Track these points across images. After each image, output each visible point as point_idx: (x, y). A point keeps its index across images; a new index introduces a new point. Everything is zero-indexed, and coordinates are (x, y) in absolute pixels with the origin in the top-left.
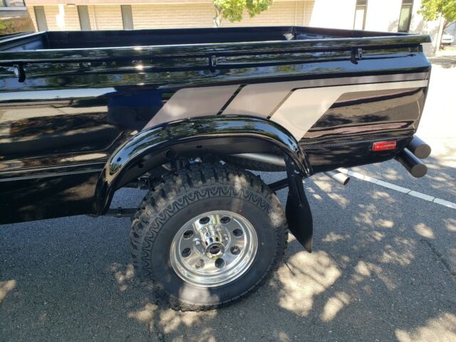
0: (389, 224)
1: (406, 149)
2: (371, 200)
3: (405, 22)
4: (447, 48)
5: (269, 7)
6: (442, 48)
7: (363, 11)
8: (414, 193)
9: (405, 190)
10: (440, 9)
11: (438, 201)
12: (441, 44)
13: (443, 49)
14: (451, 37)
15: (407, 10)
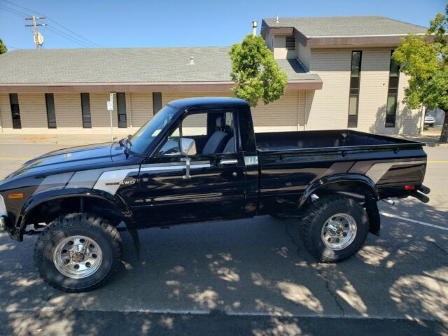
0: (410, 236)
1: (418, 191)
2: (396, 226)
3: (392, 108)
4: (430, 129)
5: (281, 97)
6: (425, 129)
7: (356, 99)
8: (421, 223)
9: (416, 221)
10: (421, 101)
11: (435, 226)
12: (425, 124)
13: (427, 130)
14: (432, 118)
15: (393, 99)
